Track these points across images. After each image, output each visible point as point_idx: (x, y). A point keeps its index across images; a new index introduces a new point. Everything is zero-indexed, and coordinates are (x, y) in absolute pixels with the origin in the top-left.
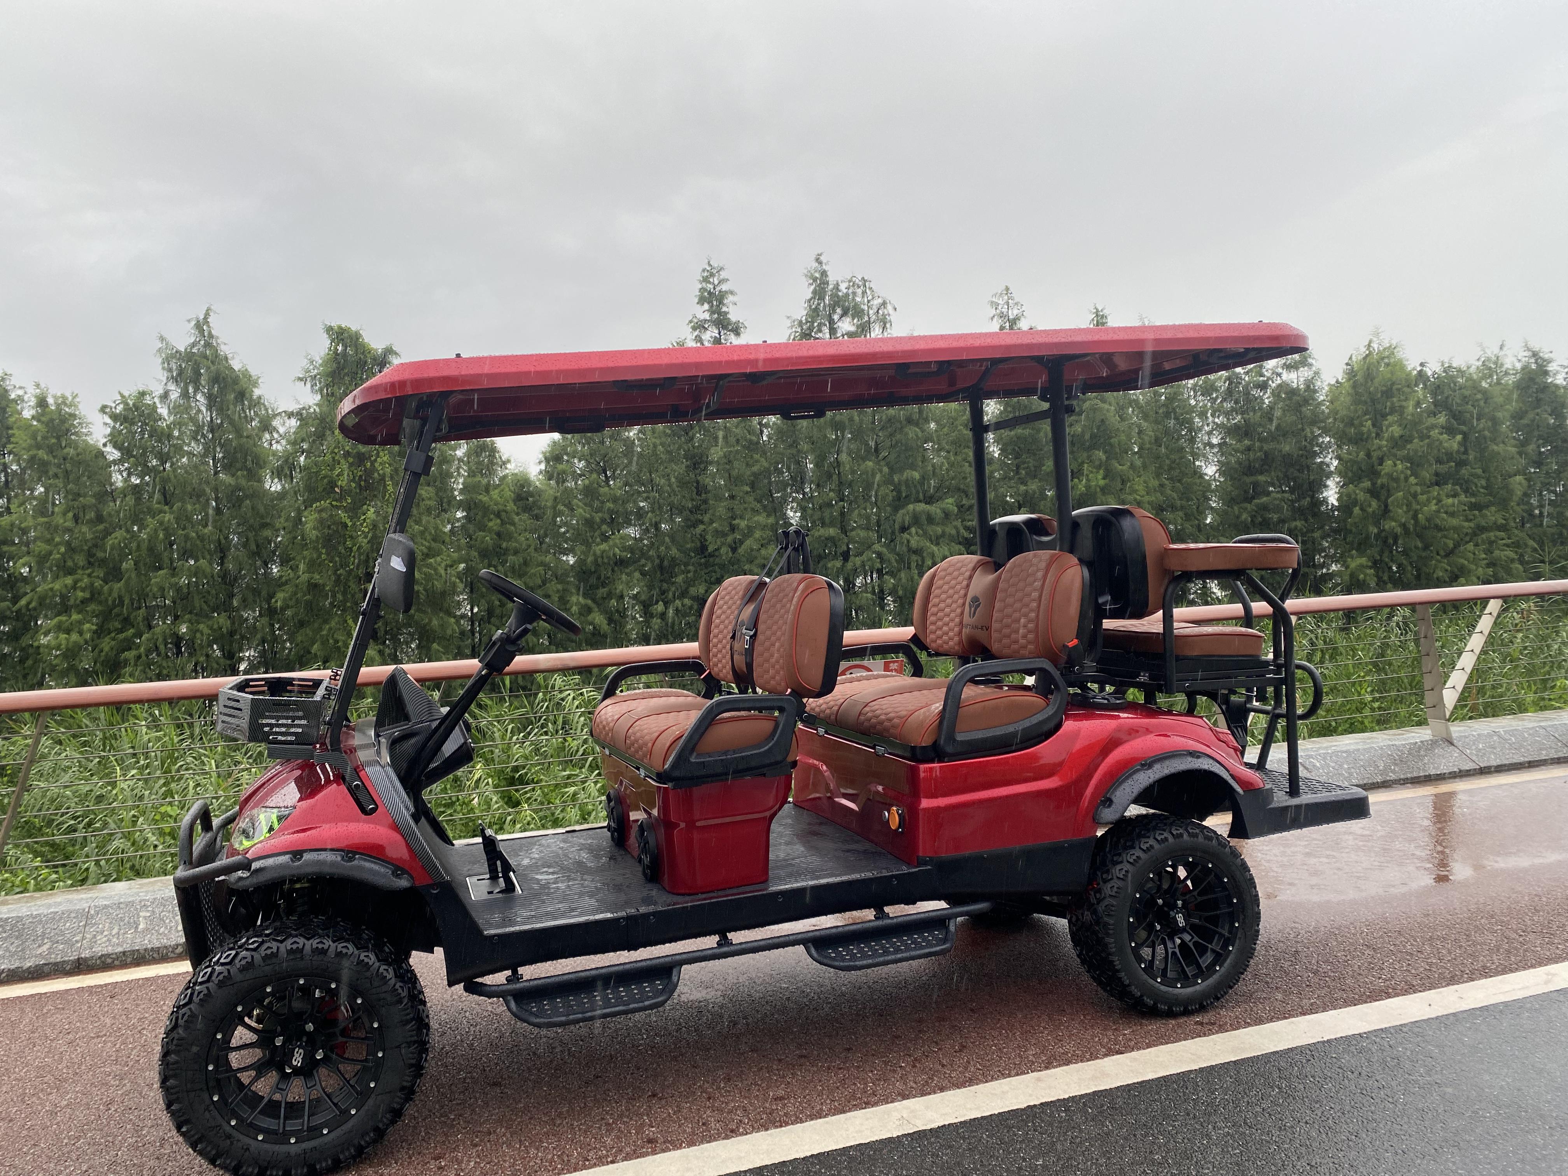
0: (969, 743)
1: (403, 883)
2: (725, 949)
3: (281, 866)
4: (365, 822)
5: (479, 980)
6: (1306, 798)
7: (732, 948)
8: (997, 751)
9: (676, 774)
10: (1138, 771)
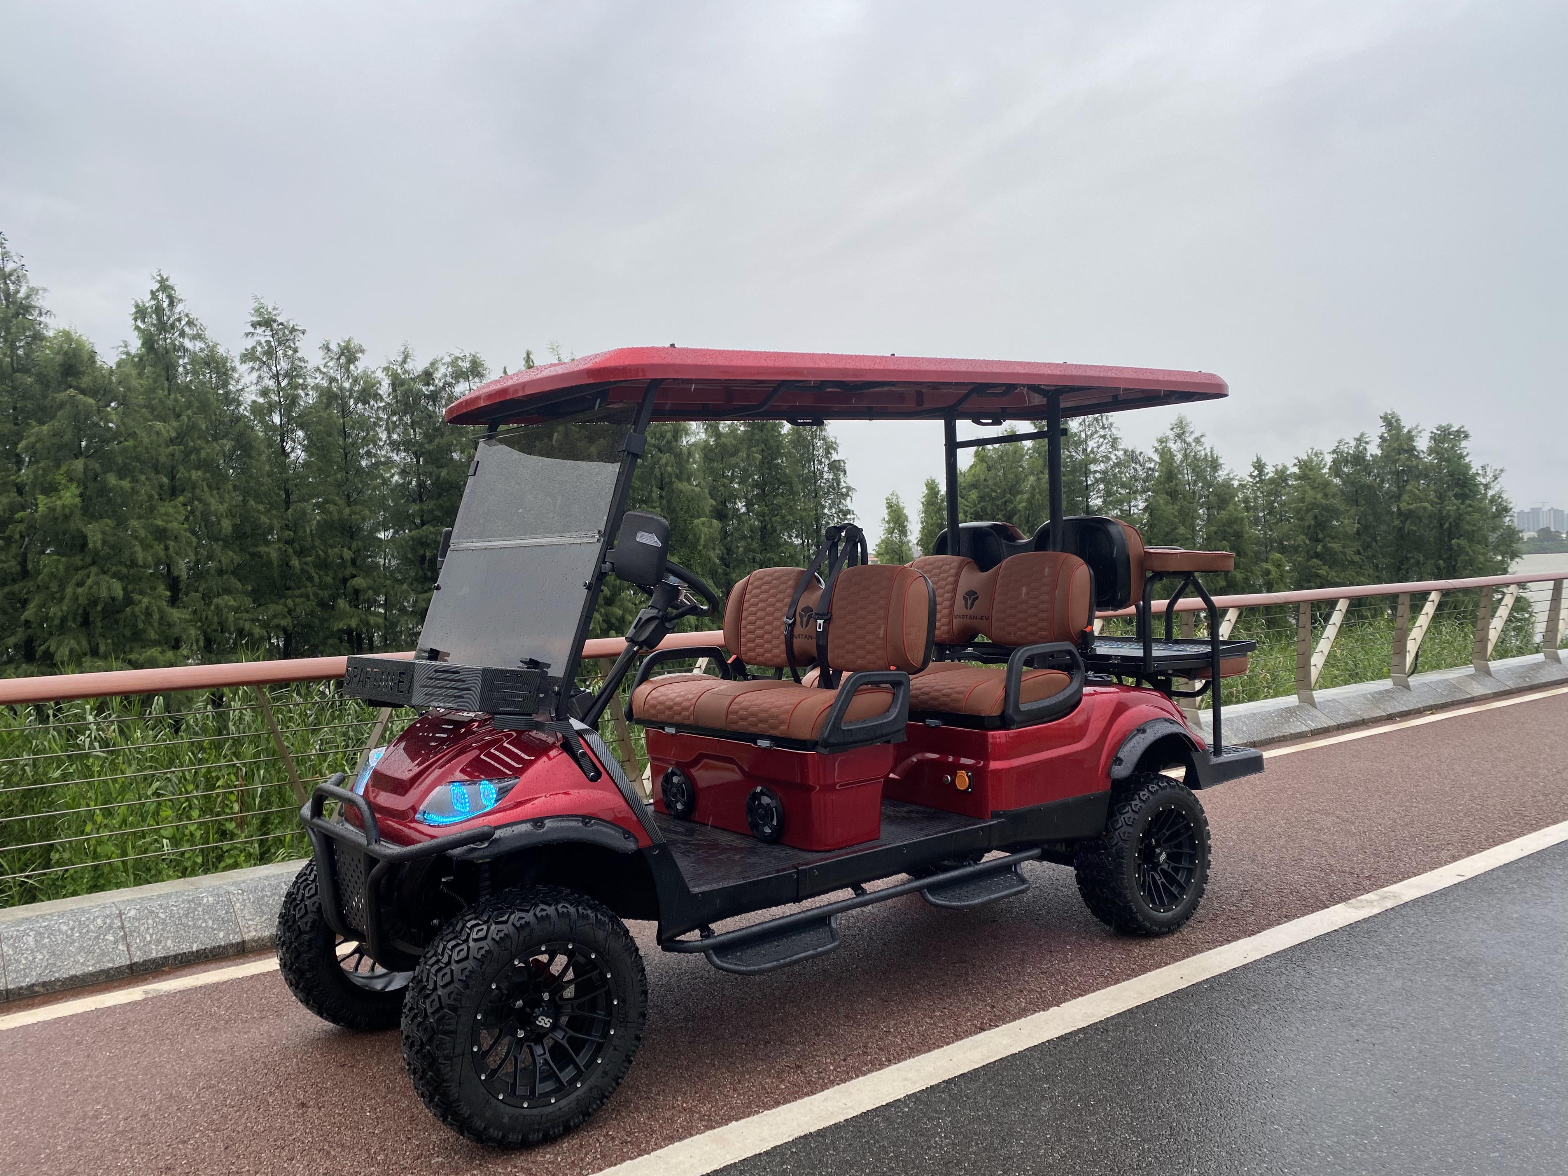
0: (1029, 712)
1: (631, 846)
2: (861, 899)
3: (521, 835)
4: (592, 788)
5: (678, 938)
6: (1225, 757)
7: (867, 897)
8: (1046, 719)
9: (832, 740)
10: (1135, 735)
